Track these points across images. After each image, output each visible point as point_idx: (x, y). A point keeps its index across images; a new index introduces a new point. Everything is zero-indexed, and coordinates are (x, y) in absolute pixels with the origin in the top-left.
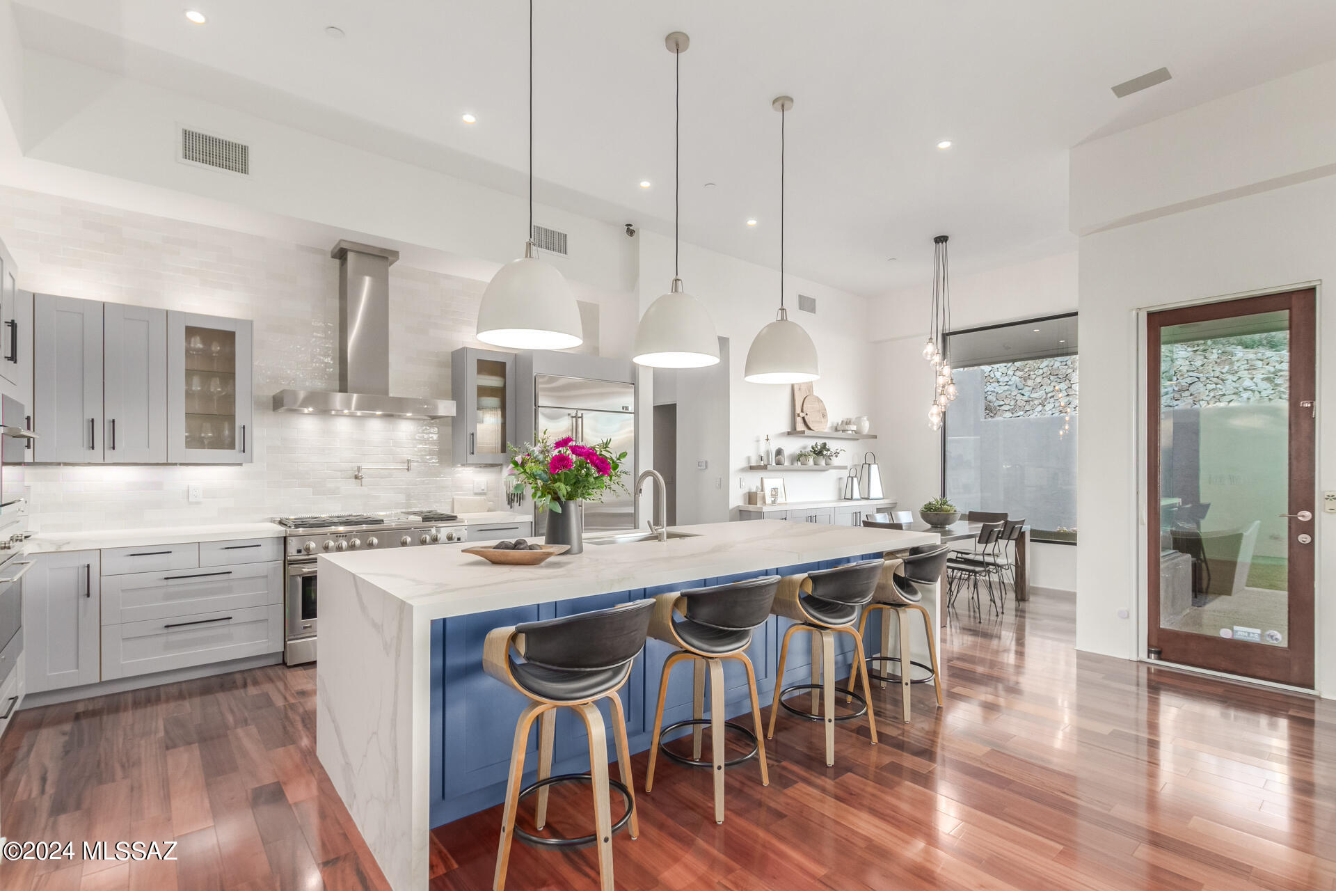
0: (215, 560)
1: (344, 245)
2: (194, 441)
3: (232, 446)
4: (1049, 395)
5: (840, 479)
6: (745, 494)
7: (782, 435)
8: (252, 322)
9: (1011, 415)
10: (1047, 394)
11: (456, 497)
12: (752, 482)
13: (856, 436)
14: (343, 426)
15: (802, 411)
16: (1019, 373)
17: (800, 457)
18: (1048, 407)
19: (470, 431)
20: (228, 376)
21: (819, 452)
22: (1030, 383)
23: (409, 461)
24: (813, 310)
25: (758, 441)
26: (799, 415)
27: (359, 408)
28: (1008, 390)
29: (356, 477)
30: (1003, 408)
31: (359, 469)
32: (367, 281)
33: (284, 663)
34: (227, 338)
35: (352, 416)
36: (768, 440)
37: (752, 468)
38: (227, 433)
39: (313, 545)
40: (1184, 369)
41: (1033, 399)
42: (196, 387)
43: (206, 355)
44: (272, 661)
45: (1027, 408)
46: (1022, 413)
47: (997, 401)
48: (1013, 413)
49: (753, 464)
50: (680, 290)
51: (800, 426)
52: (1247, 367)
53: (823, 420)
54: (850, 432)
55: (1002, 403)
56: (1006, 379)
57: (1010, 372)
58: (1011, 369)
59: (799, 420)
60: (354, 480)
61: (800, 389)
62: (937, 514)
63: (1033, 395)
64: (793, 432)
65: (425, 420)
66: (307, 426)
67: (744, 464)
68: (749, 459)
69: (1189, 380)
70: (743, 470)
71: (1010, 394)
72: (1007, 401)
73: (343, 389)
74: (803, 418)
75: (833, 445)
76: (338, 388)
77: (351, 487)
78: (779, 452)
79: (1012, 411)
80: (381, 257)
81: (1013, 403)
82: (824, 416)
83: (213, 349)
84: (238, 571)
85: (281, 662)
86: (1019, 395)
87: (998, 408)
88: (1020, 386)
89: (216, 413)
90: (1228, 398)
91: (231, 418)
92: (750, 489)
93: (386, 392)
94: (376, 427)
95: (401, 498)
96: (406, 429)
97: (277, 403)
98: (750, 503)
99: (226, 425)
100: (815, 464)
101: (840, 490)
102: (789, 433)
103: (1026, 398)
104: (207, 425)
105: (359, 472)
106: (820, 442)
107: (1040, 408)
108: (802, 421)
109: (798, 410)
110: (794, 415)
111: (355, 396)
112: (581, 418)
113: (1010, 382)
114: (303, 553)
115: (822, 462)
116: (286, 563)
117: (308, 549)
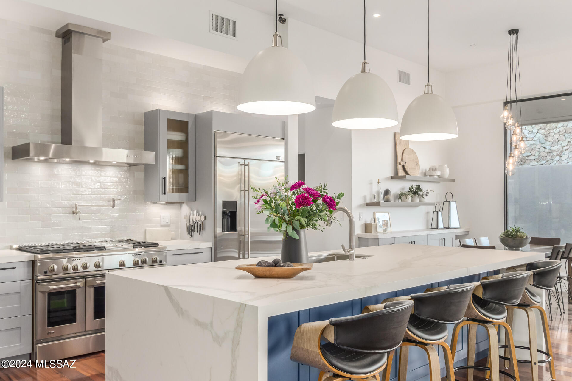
5: (428, 213)
6: (362, 225)
7: (387, 179)
8: (3, 88)
9: (536, 163)
11: (147, 228)
12: (367, 215)
13: (440, 180)
15: (402, 160)
17: (401, 196)
19: (162, 176)
21: (416, 192)
22: (550, 139)
23: (113, 200)
24: (408, 83)
25: (371, 183)
26: (400, 164)
28: (534, 144)
29: (74, 213)
30: (530, 158)
31: (76, 206)
36: (379, 183)
37: (367, 204)
41: (553, 152)
45: (548, 158)
47: (526, 153)
48: (537, 162)
49: (368, 202)
50: (367, 70)
51: (401, 173)
53: (416, 167)
54: (436, 177)
55: (530, 154)
56: (532, 136)
57: (535, 131)
58: (536, 128)
59: (400, 167)
60: (71, 215)
61: (400, 143)
62: (514, 239)
63: (553, 148)
64: (395, 177)
65: (125, 166)
66: (38, 172)
67: (362, 202)
68: (365, 197)
70: (361, 206)
71: (535, 148)
72: (533, 153)
73: (63, 139)
74: (403, 166)
75: (425, 187)
76: (60, 141)
77: (72, 221)
78: (387, 192)
79: (537, 160)
80: (97, 37)
81: (537, 154)
82: (417, 164)
86: (542, 148)
87: (526, 158)
88: (543, 141)
92: (366, 221)
95: (108, 229)
96: (111, 174)
98: (366, 232)
100: (411, 202)
101: (428, 221)
102: (393, 177)
103: (546, 151)
105: (76, 208)
106: (415, 184)
107: (558, 158)
108: (402, 168)
109: (399, 160)
110: (396, 163)
112: (248, 165)
113: (535, 139)
114: (49, 273)
115: (417, 199)
116: (35, 282)
117: (53, 270)
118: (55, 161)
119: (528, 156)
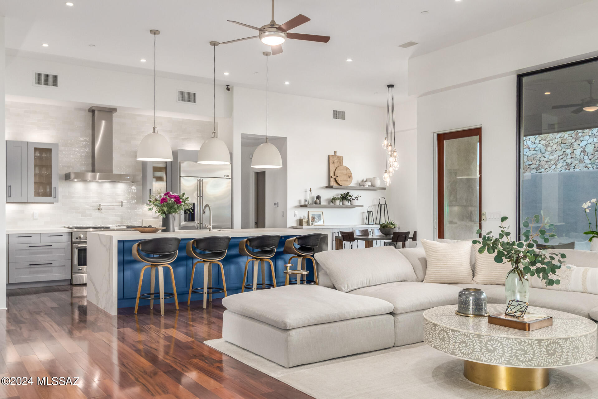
0: (46, 241)
1: (93, 108)
2: (37, 194)
3: (50, 195)
4: (560, 157)
5: (363, 213)
6: (297, 220)
7: (322, 188)
8: (58, 144)
9: (536, 171)
10: (559, 156)
11: (144, 219)
12: (303, 213)
13: (372, 188)
14: (93, 186)
15: (334, 175)
16: (543, 142)
17: (333, 200)
18: (559, 165)
19: (149, 188)
20: (49, 167)
21: (344, 198)
22: (549, 149)
23: (122, 202)
24: (343, 118)
25: (306, 191)
26: (332, 177)
27: (100, 179)
28: (535, 154)
29: (99, 209)
30: (532, 166)
31: (100, 205)
32: (103, 123)
33: (71, 284)
34: (48, 151)
35: (97, 182)
36: (311, 191)
37: (301, 206)
38: (48, 190)
39: (82, 236)
41: (551, 160)
42: (37, 172)
43: (40, 158)
44: (66, 283)
45: (547, 166)
46: (543, 170)
47: (528, 162)
48: (537, 170)
49: (303, 203)
51: (333, 183)
53: (349, 179)
54: (367, 186)
55: (531, 163)
56: (534, 146)
57: (537, 141)
58: (538, 139)
59: (332, 180)
60: (98, 210)
61: (333, 162)
63: (551, 158)
64: (329, 187)
65: (130, 183)
66: (78, 186)
67: (297, 204)
68: (300, 201)
70: (296, 207)
71: (536, 157)
72: (534, 162)
73: (93, 171)
74: (335, 178)
75: (353, 193)
76: (91, 170)
77: (97, 214)
78: (318, 197)
80: (109, 111)
81: (538, 163)
82: (350, 177)
83: (43, 155)
84: (55, 245)
85: (70, 284)
86: (542, 157)
87: (528, 166)
88: (543, 151)
89: (44, 182)
91: (50, 184)
92: (300, 218)
93: (112, 171)
94: (107, 186)
95: (119, 219)
96: (121, 187)
97: (67, 177)
98: (300, 225)
99: (48, 187)
100: (343, 204)
101: (363, 219)
102: (327, 187)
103: (546, 160)
104: (41, 187)
105: (100, 207)
106: (346, 191)
107: (554, 166)
108: (334, 180)
109: (332, 174)
110: (330, 177)
111: (98, 174)
112: (202, 181)
113: (537, 149)
114: (79, 239)
115: (347, 203)
116: (72, 243)
117: (80, 238)
118: (76, 180)
119: (530, 165)
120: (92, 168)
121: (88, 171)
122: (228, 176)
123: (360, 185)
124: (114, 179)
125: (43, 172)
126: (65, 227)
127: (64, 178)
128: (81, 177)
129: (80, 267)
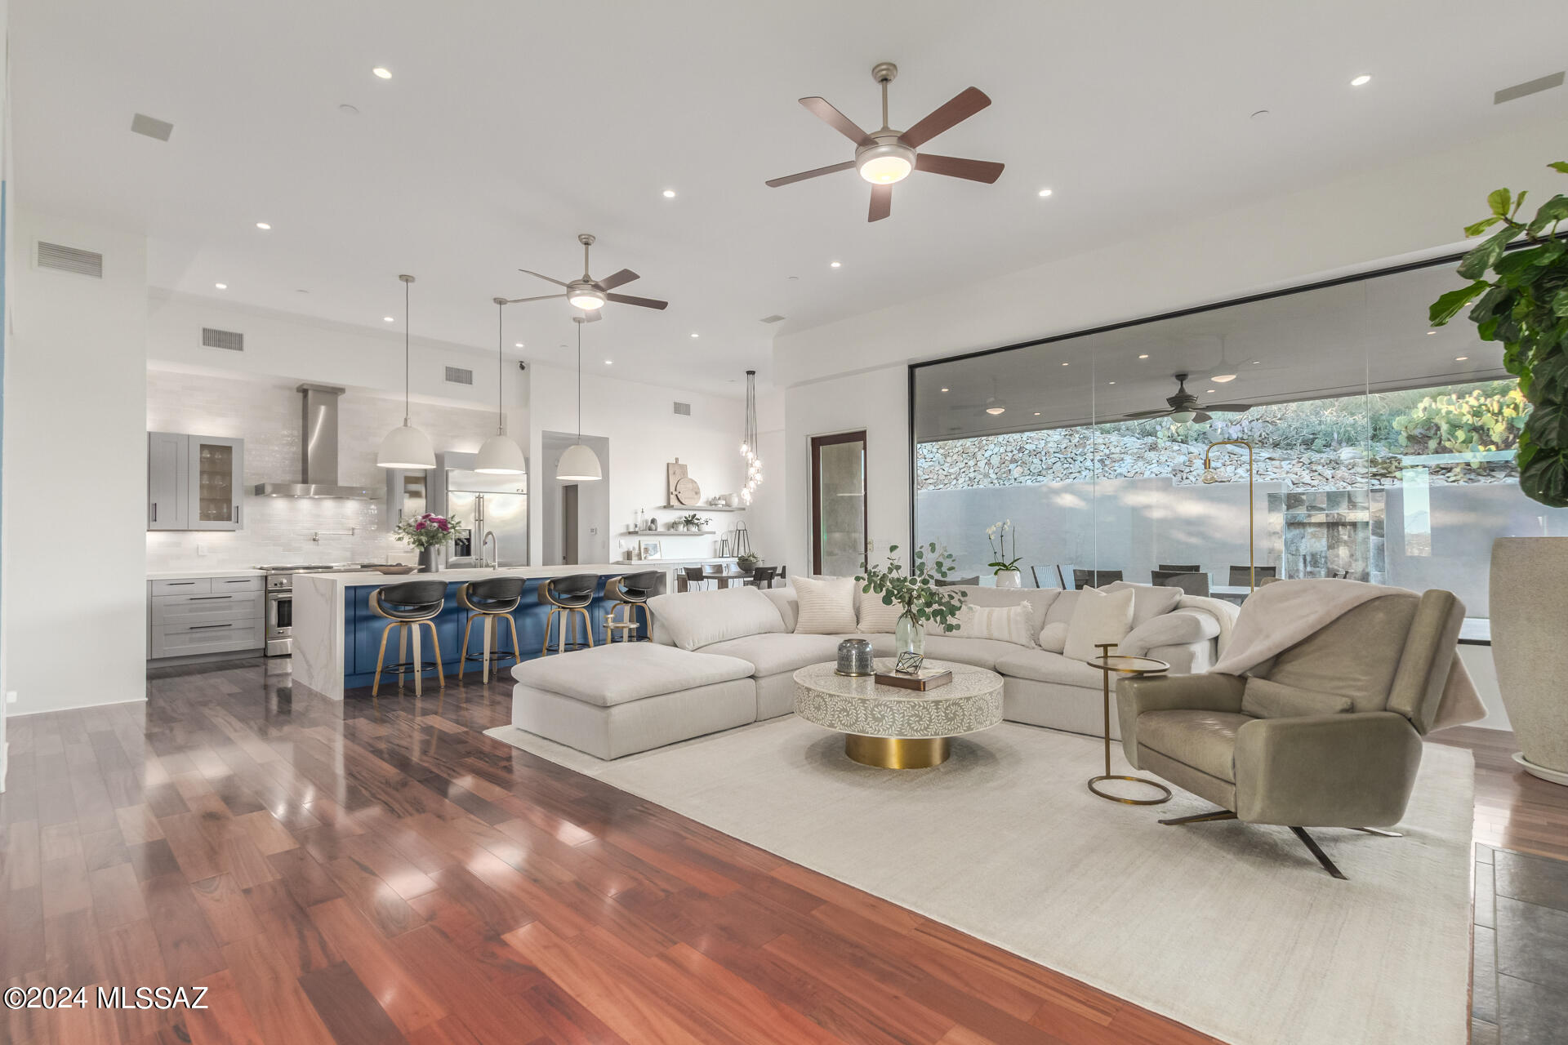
0: (221, 589)
1: (305, 387)
2: (205, 516)
3: (229, 519)
4: (963, 470)
5: (716, 542)
6: (624, 553)
7: (660, 508)
8: (243, 440)
10: (960, 469)
11: (389, 554)
12: (631, 543)
13: (727, 508)
14: (305, 505)
15: (676, 490)
16: (941, 451)
17: (674, 525)
18: (961, 481)
19: (400, 508)
20: (227, 474)
21: (689, 522)
22: (949, 459)
23: (353, 529)
24: (688, 413)
25: (636, 513)
26: (672, 493)
27: (316, 493)
28: (932, 466)
29: (314, 540)
30: (928, 481)
31: (316, 534)
32: (323, 409)
33: (265, 656)
34: (227, 450)
35: (310, 498)
36: (643, 512)
37: (630, 533)
38: (225, 510)
39: (285, 581)
40: (1052, 451)
41: (951, 474)
42: (205, 482)
43: (212, 461)
44: (257, 655)
45: (946, 481)
46: (941, 486)
49: (632, 530)
51: (674, 502)
52: (1092, 450)
53: (696, 497)
54: (721, 506)
55: (928, 477)
56: (930, 456)
57: (935, 450)
59: (673, 497)
60: (312, 542)
61: (674, 473)
63: (952, 471)
64: (668, 506)
65: (367, 500)
66: (278, 506)
67: (624, 530)
68: (628, 526)
69: (1053, 460)
70: (622, 535)
71: (934, 470)
72: (931, 476)
73: (305, 481)
74: (676, 495)
75: (701, 515)
76: (300, 479)
77: (311, 546)
78: (653, 521)
79: (935, 484)
80: (332, 393)
81: (935, 477)
82: (697, 493)
83: (216, 457)
84: (236, 596)
85: (263, 655)
86: (941, 470)
88: (942, 462)
89: (218, 498)
90: (1073, 476)
91: (229, 501)
92: (628, 549)
93: (335, 482)
94: (329, 506)
95: (348, 554)
96: (351, 507)
97: (259, 491)
98: (628, 559)
99: (225, 506)
100: (687, 531)
101: (715, 550)
102: (665, 507)
103: (945, 473)
104: (212, 506)
105: (316, 536)
106: (692, 513)
107: (955, 481)
108: (675, 497)
109: (672, 489)
110: (669, 493)
111: (313, 486)
112: (482, 498)
113: (934, 459)
114: (278, 585)
115: (694, 529)
116: (267, 592)
117: (281, 583)
118: (274, 495)
119: (926, 480)
120: (303, 478)
121: (298, 482)
122: (522, 491)
123: (711, 505)
124: (340, 493)
125: (216, 482)
126: (254, 568)
127: (254, 493)
128: (284, 490)
129: (281, 629)
